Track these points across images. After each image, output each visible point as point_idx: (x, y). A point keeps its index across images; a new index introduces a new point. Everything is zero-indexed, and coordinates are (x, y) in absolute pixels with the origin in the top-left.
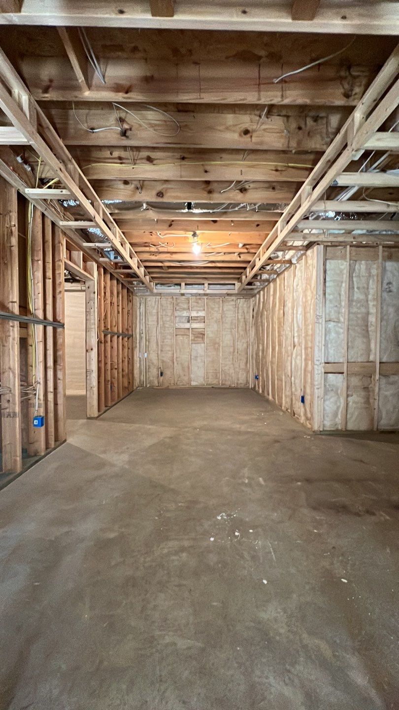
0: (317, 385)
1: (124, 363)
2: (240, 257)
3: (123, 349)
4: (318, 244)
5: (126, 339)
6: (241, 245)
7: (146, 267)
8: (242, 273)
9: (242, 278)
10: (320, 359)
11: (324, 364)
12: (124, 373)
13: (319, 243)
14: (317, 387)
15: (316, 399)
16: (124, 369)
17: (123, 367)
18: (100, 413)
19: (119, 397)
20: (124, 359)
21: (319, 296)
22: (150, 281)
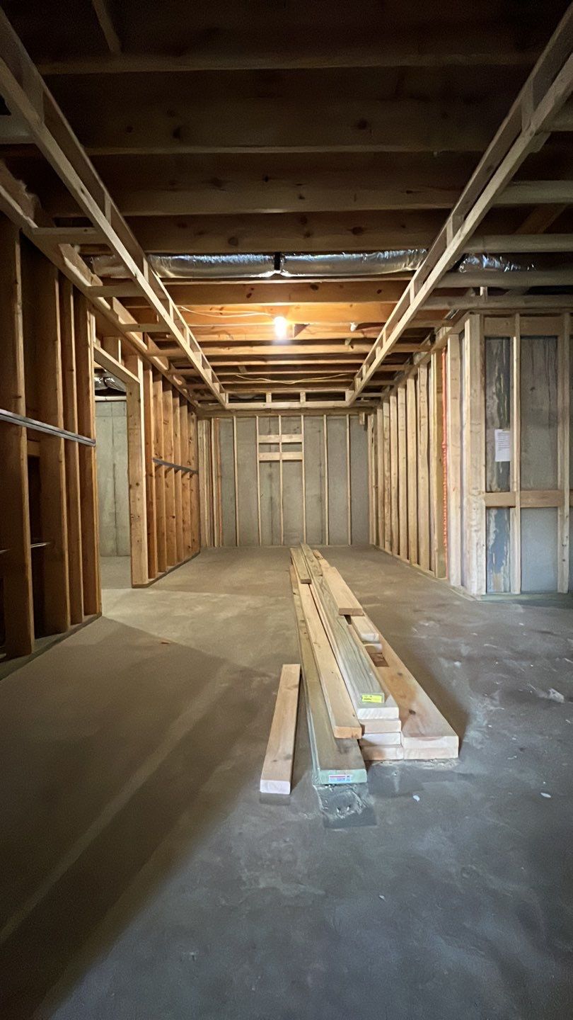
0: (475, 526)
1: (185, 511)
2: (352, 347)
3: (183, 490)
4: (471, 313)
5: (188, 476)
6: (353, 327)
7: (214, 368)
8: (355, 374)
9: (354, 383)
10: (478, 485)
11: (485, 494)
12: (186, 526)
13: (473, 311)
14: (476, 528)
15: (475, 547)
16: (186, 519)
17: (184, 516)
18: (152, 580)
19: (179, 559)
20: (185, 505)
21: (475, 391)
22: (221, 392)
